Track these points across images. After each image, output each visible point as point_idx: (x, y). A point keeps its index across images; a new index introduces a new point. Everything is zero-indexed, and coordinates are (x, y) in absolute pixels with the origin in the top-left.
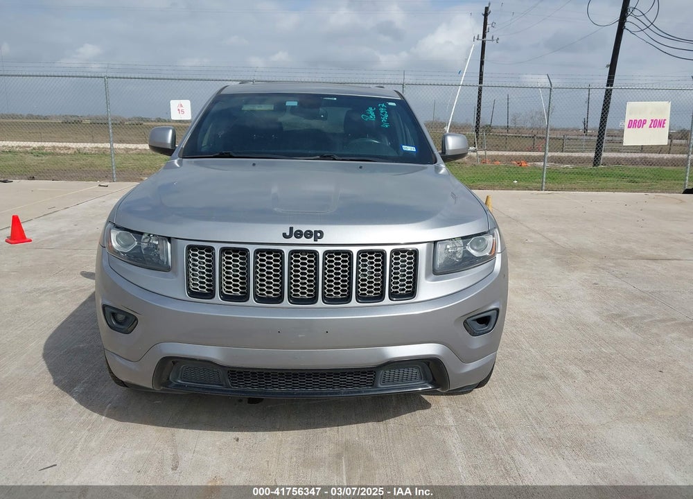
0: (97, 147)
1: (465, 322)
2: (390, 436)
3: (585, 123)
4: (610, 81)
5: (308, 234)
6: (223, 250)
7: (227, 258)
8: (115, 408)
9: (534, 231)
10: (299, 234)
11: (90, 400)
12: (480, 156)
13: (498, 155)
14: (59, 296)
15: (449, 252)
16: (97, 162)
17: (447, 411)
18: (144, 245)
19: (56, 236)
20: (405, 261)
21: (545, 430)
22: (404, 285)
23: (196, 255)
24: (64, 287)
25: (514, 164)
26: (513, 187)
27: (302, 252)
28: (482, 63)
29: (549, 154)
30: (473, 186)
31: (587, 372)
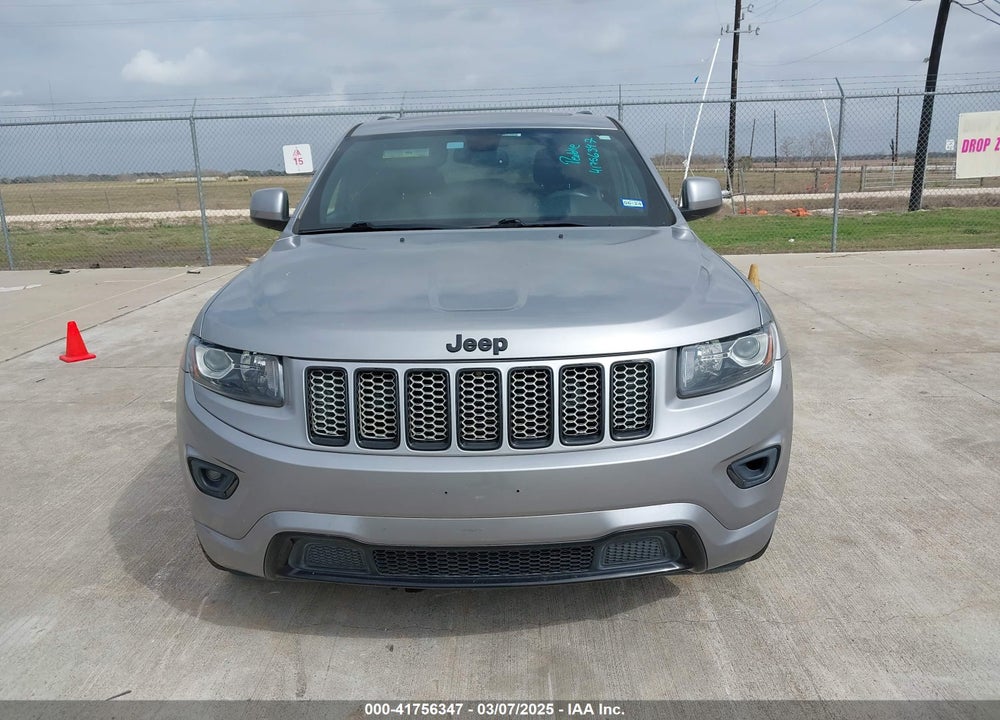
0: (186, 217)
1: (730, 468)
2: (619, 638)
3: (894, 146)
4: (931, 83)
5: (485, 345)
6: (359, 373)
7: (366, 384)
8: (214, 602)
9: (824, 315)
10: (470, 345)
11: (177, 592)
12: (737, 204)
13: (763, 201)
14: (135, 436)
15: (701, 363)
16: (185, 237)
17: (704, 598)
18: (245, 369)
19: (128, 348)
20: (634, 379)
21: (857, 625)
22: (633, 416)
23: (321, 382)
24: (140, 424)
25: (787, 213)
26: (788, 249)
27: (476, 371)
28: (735, 66)
29: (842, 196)
30: (728, 248)
31: (916, 531)
